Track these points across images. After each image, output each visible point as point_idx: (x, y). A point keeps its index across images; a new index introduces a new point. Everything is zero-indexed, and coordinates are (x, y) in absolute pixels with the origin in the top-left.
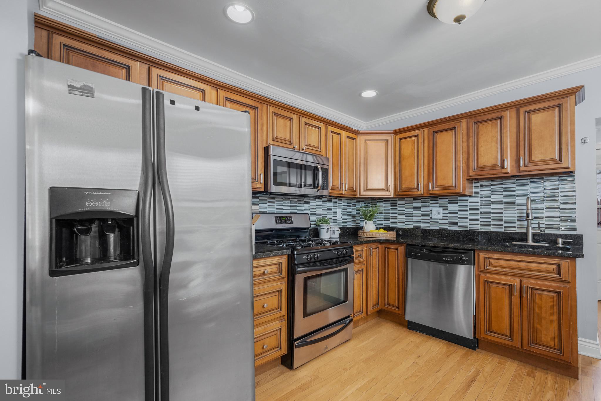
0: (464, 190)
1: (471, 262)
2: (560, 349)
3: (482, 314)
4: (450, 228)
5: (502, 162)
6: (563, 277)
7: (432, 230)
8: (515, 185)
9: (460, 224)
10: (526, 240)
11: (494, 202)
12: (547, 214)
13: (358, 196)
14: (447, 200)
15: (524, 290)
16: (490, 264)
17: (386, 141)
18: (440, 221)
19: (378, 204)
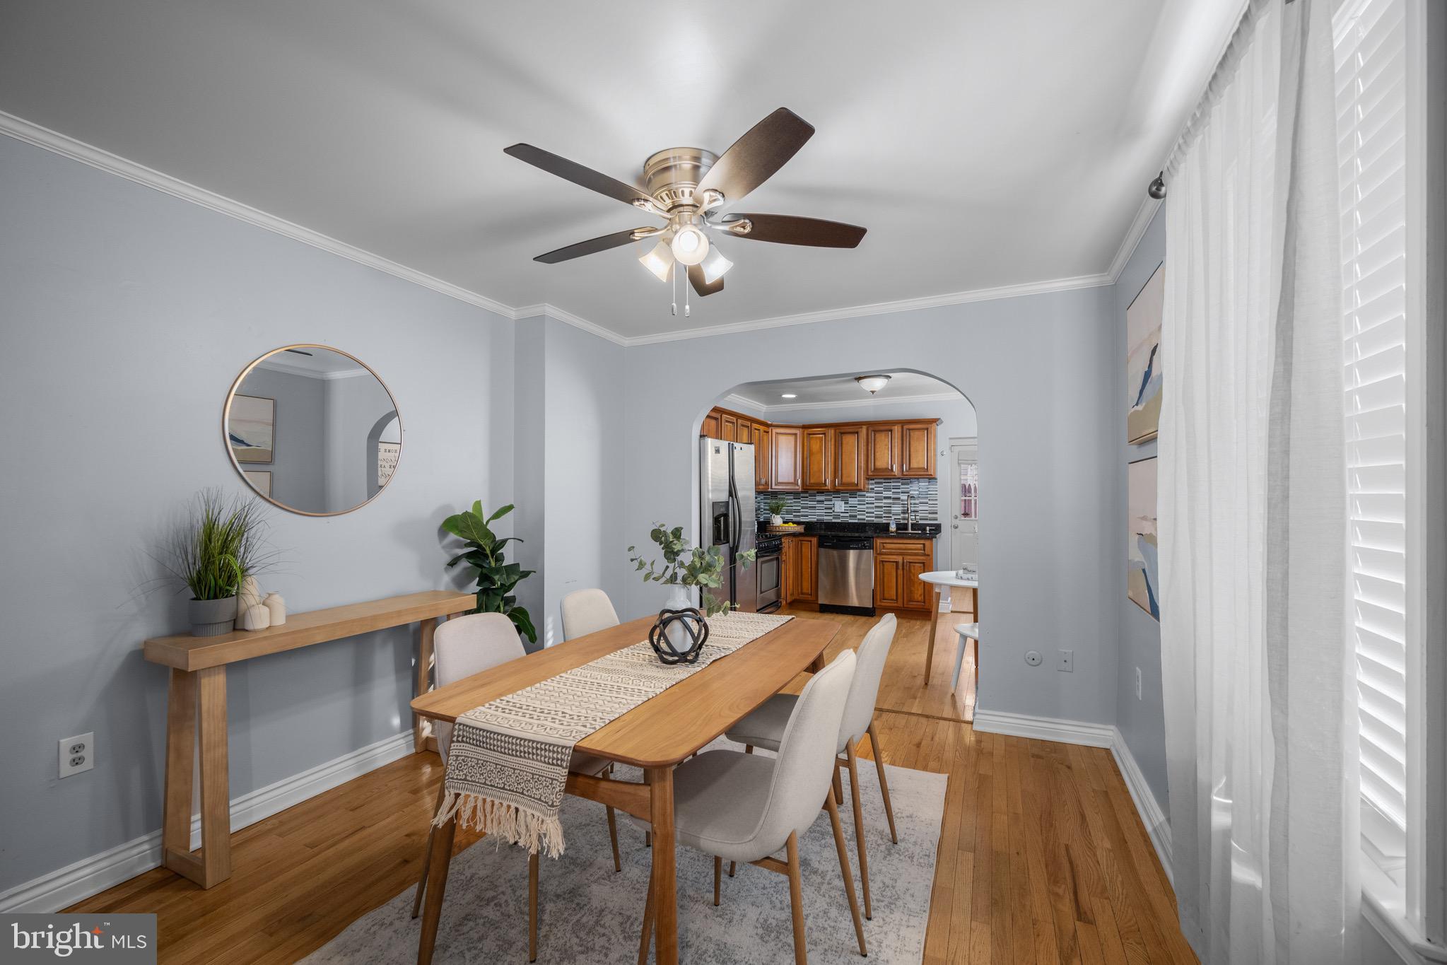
0: (864, 487)
1: (871, 547)
2: (924, 602)
3: (878, 586)
4: (850, 521)
5: (892, 466)
6: (926, 553)
7: (835, 523)
8: (900, 484)
9: (858, 517)
10: (907, 529)
11: (885, 498)
12: (921, 508)
13: (770, 490)
14: (848, 495)
15: (905, 564)
16: (884, 548)
17: (796, 434)
18: (842, 515)
19: (779, 496)
